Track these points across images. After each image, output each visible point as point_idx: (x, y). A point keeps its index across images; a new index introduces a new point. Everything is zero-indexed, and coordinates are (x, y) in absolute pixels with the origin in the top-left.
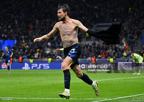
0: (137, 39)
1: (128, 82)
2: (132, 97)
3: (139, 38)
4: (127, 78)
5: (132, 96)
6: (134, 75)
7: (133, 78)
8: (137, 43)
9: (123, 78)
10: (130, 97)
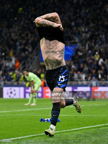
0: (32, 52)
1: (16, 117)
2: (22, 139)
3: (34, 51)
4: (15, 111)
5: (22, 137)
6: (26, 106)
7: (24, 110)
8: (31, 58)
9: (9, 111)
10: (18, 139)
